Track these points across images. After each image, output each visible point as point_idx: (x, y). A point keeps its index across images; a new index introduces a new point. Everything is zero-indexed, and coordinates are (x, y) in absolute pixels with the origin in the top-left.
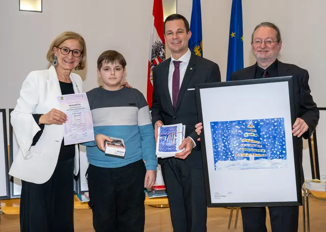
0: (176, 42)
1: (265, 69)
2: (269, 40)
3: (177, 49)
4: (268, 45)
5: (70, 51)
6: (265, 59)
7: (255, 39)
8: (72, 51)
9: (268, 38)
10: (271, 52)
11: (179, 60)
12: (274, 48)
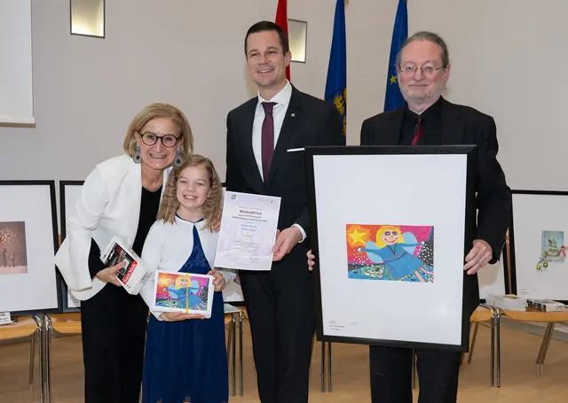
0: (265, 69)
1: (420, 114)
2: (429, 65)
3: (266, 82)
4: (428, 75)
5: (157, 138)
6: (420, 98)
7: (404, 65)
8: (162, 138)
9: (428, 62)
10: (431, 87)
11: (271, 101)
12: (436, 79)
